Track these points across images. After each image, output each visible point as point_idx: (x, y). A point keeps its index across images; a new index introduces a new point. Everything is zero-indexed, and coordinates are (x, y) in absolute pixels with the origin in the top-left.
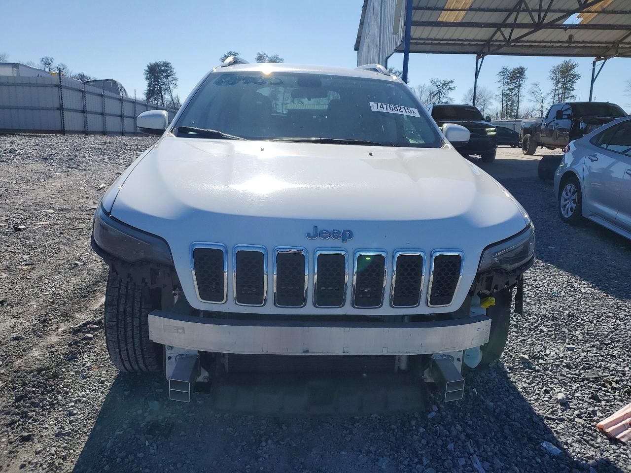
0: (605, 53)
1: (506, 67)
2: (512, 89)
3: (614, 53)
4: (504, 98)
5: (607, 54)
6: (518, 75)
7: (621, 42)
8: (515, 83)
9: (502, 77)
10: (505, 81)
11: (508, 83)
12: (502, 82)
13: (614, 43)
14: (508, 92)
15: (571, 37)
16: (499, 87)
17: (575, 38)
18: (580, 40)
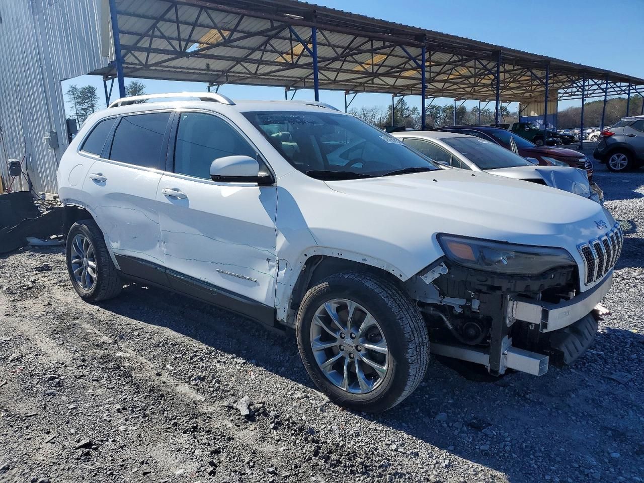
0: (217, 79)
1: (73, 86)
2: (86, 109)
3: (226, 81)
4: (80, 119)
5: (219, 80)
6: (89, 95)
7: (229, 71)
8: (87, 102)
9: (72, 96)
10: (76, 101)
11: (81, 103)
12: (74, 102)
13: (223, 71)
14: (83, 112)
15: (208, 65)
16: (72, 108)
17: (211, 67)
18: (215, 69)
